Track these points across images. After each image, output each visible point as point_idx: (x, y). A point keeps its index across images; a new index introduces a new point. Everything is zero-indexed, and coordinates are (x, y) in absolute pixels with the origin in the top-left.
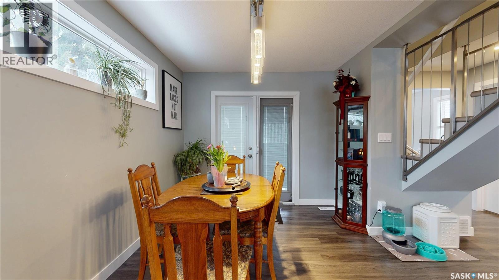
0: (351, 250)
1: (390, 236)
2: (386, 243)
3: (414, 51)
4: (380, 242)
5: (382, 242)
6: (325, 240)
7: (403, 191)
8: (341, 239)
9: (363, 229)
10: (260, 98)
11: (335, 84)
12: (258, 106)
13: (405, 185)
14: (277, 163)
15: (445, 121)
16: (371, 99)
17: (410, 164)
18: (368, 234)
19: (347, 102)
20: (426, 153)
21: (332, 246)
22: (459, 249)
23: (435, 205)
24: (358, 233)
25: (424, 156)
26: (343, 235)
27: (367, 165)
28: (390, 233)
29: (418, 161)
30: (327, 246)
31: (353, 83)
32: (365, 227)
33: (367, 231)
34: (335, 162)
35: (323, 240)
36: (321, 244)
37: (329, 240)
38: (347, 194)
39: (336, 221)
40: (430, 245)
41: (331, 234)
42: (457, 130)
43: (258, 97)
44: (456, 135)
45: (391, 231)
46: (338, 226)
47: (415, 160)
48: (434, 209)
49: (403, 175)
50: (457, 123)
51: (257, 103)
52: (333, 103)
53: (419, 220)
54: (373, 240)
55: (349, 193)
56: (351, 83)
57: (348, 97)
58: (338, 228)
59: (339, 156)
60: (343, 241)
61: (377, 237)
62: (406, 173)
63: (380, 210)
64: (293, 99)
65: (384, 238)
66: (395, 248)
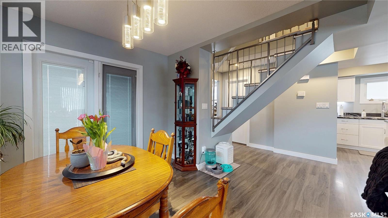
0: (196, 184)
1: (210, 167)
2: (208, 172)
3: (218, 56)
4: (205, 172)
5: (206, 172)
6: (178, 185)
7: (212, 138)
8: (186, 179)
9: (194, 167)
10: (103, 64)
11: (176, 66)
12: (100, 72)
13: (213, 134)
14: (153, 129)
15: (233, 98)
16: (199, 81)
17: (216, 122)
18: (198, 169)
19: (185, 81)
20: (224, 115)
21: (184, 187)
22: (233, 162)
23: (224, 142)
24: (193, 171)
25: (223, 117)
26: (186, 176)
27: (197, 124)
28: (209, 165)
29: (221, 120)
30: (182, 188)
31: (189, 68)
32: (195, 166)
33: (197, 168)
34: (175, 124)
35: (176, 185)
36: (177, 189)
37: (180, 183)
38: (185, 146)
39: (176, 167)
40: (226, 165)
41: (179, 178)
42: (239, 103)
43: (100, 62)
44: (239, 105)
45: (210, 163)
46: (179, 171)
47: (218, 119)
48: (225, 145)
49: (213, 128)
50: (239, 99)
51: (99, 69)
52: (173, 80)
53: (219, 153)
54: (202, 173)
55: (186, 145)
56: (188, 68)
57: (184, 77)
58: (179, 173)
59: (177, 120)
60: (188, 180)
61: (202, 170)
62: (214, 127)
63: (203, 152)
64: (136, 71)
65: (207, 169)
66: (214, 173)
